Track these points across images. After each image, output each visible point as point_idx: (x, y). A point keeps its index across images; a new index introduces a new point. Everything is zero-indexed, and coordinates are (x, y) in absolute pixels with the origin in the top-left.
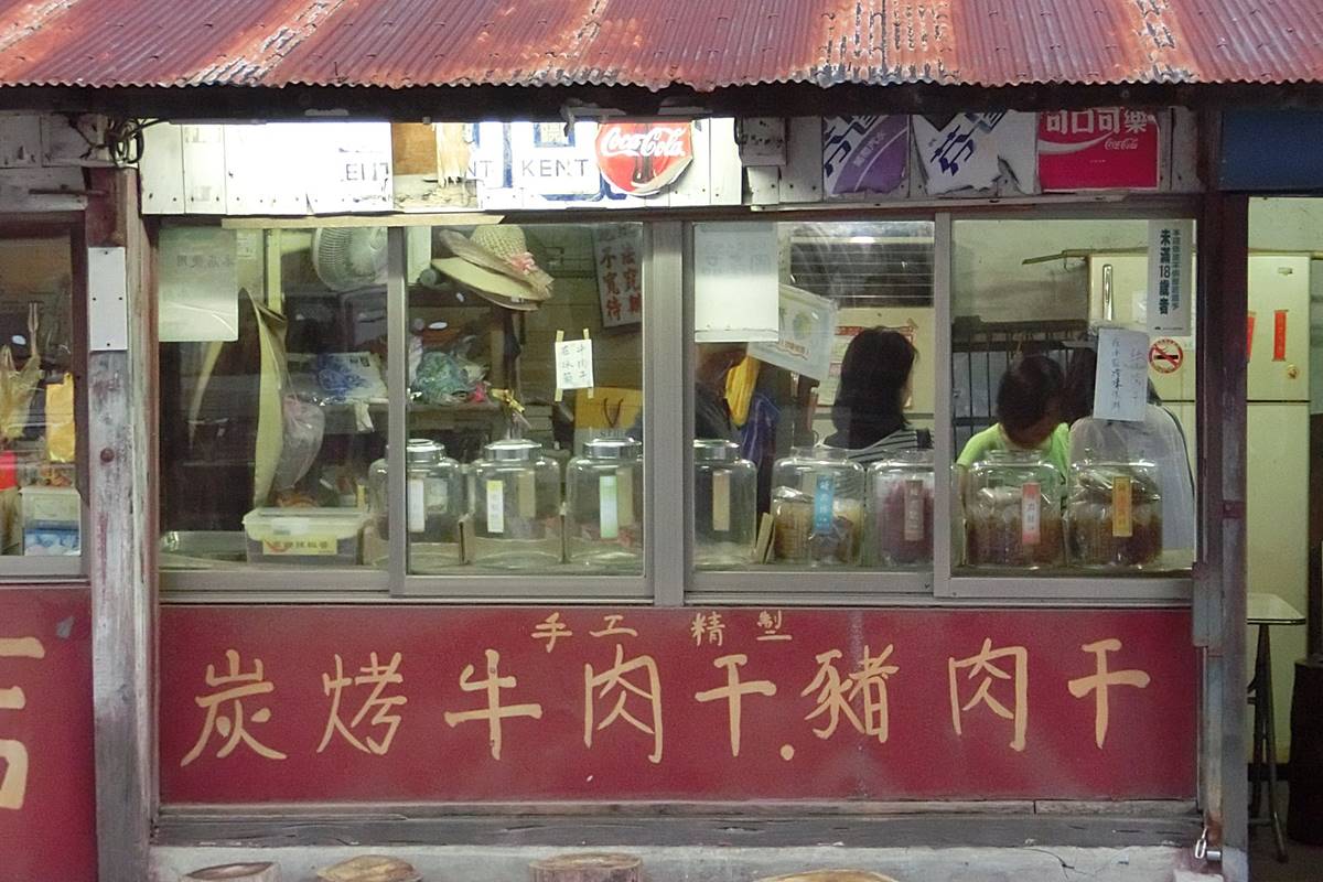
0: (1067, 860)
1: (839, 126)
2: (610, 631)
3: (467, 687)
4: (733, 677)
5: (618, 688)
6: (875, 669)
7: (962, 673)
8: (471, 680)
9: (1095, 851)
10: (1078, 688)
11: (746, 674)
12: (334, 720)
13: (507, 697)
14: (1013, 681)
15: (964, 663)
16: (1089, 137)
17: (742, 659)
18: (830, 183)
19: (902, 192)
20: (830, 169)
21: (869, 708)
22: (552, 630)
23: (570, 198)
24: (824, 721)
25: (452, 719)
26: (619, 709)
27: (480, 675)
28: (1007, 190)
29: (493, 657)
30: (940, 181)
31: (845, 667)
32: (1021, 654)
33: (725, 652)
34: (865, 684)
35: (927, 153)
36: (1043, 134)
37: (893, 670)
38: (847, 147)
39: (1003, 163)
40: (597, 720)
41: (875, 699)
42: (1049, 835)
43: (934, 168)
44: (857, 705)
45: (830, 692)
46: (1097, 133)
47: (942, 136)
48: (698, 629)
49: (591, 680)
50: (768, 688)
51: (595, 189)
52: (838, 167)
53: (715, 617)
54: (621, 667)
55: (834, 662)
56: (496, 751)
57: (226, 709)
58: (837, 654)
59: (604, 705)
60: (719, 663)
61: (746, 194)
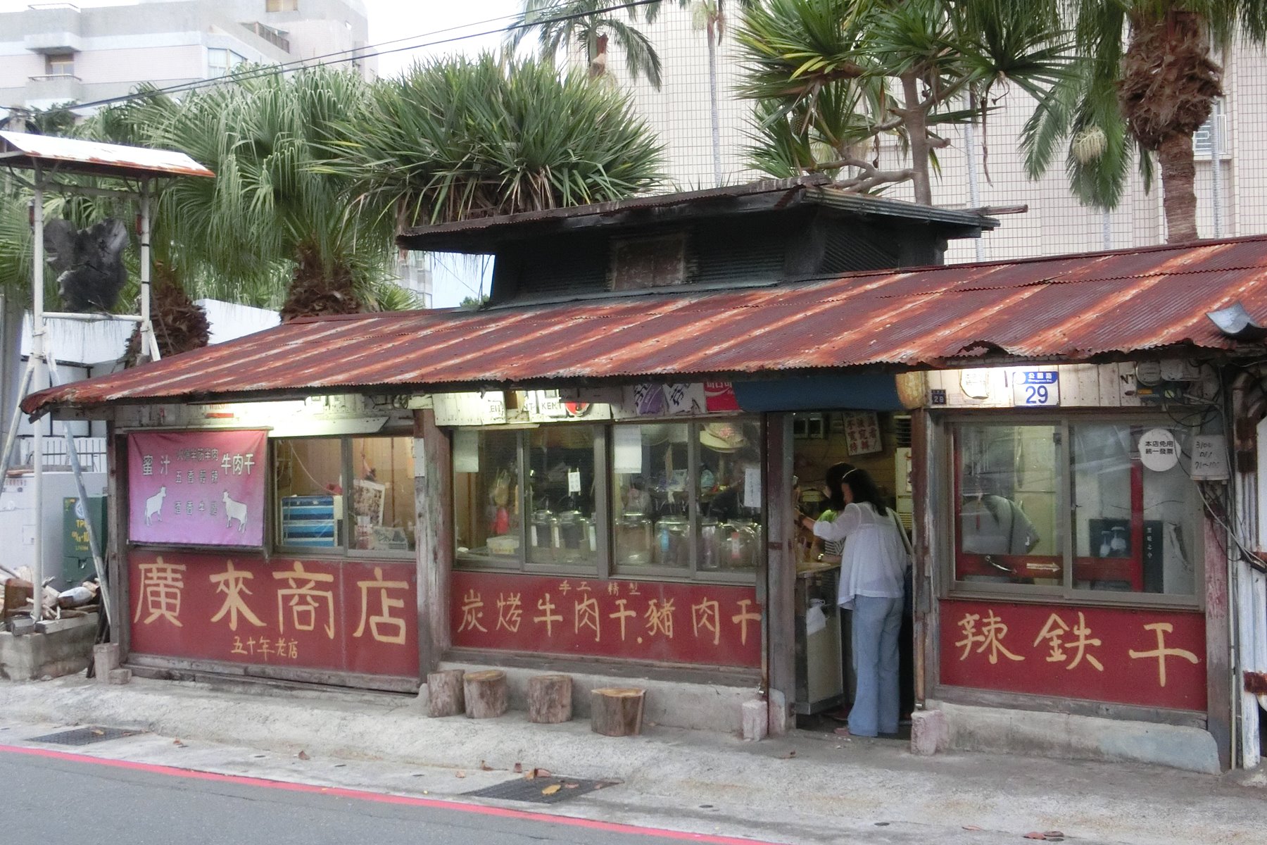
0: (719, 691)
1: (639, 388)
2: (583, 588)
3: (541, 608)
4: (622, 608)
5: (586, 611)
6: (668, 608)
7: (697, 611)
8: (542, 605)
9: (731, 688)
10: (736, 619)
11: (627, 608)
12: (501, 618)
13: (553, 612)
14: (714, 616)
15: (698, 607)
16: (722, 389)
17: (624, 601)
18: (638, 410)
19: (662, 413)
20: (637, 404)
21: (667, 624)
22: (565, 587)
23: (557, 417)
24: (651, 628)
25: (537, 620)
26: (586, 620)
27: (544, 604)
28: (697, 411)
29: (548, 596)
30: (674, 409)
31: (658, 606)
32: (716, 604)
33: (620, 598)
34: (665, 613)
35: (669, 397)
36: (706, 389)
37: (673, 608)
38: (642, 395)
39: (694, 401)
40: (580, 622)
41: (668, 620)
42: (716, 680)
43: (671, 403)
44: (662, 622)
45: (654, 616)
46: (725, 388)
47: (672, 390)
48: (610, 589)
49: (578, 607)
50: (633, 614)
51: (565, 414)
52: (640, 404)
53: (615, 584)
54: (586, 603)
55: (655, 604)
56: (549, 633)
57: (470, 612)
58: (655, 601)
59: (581, 617)
60: (618, 602)
61: (612, 415)
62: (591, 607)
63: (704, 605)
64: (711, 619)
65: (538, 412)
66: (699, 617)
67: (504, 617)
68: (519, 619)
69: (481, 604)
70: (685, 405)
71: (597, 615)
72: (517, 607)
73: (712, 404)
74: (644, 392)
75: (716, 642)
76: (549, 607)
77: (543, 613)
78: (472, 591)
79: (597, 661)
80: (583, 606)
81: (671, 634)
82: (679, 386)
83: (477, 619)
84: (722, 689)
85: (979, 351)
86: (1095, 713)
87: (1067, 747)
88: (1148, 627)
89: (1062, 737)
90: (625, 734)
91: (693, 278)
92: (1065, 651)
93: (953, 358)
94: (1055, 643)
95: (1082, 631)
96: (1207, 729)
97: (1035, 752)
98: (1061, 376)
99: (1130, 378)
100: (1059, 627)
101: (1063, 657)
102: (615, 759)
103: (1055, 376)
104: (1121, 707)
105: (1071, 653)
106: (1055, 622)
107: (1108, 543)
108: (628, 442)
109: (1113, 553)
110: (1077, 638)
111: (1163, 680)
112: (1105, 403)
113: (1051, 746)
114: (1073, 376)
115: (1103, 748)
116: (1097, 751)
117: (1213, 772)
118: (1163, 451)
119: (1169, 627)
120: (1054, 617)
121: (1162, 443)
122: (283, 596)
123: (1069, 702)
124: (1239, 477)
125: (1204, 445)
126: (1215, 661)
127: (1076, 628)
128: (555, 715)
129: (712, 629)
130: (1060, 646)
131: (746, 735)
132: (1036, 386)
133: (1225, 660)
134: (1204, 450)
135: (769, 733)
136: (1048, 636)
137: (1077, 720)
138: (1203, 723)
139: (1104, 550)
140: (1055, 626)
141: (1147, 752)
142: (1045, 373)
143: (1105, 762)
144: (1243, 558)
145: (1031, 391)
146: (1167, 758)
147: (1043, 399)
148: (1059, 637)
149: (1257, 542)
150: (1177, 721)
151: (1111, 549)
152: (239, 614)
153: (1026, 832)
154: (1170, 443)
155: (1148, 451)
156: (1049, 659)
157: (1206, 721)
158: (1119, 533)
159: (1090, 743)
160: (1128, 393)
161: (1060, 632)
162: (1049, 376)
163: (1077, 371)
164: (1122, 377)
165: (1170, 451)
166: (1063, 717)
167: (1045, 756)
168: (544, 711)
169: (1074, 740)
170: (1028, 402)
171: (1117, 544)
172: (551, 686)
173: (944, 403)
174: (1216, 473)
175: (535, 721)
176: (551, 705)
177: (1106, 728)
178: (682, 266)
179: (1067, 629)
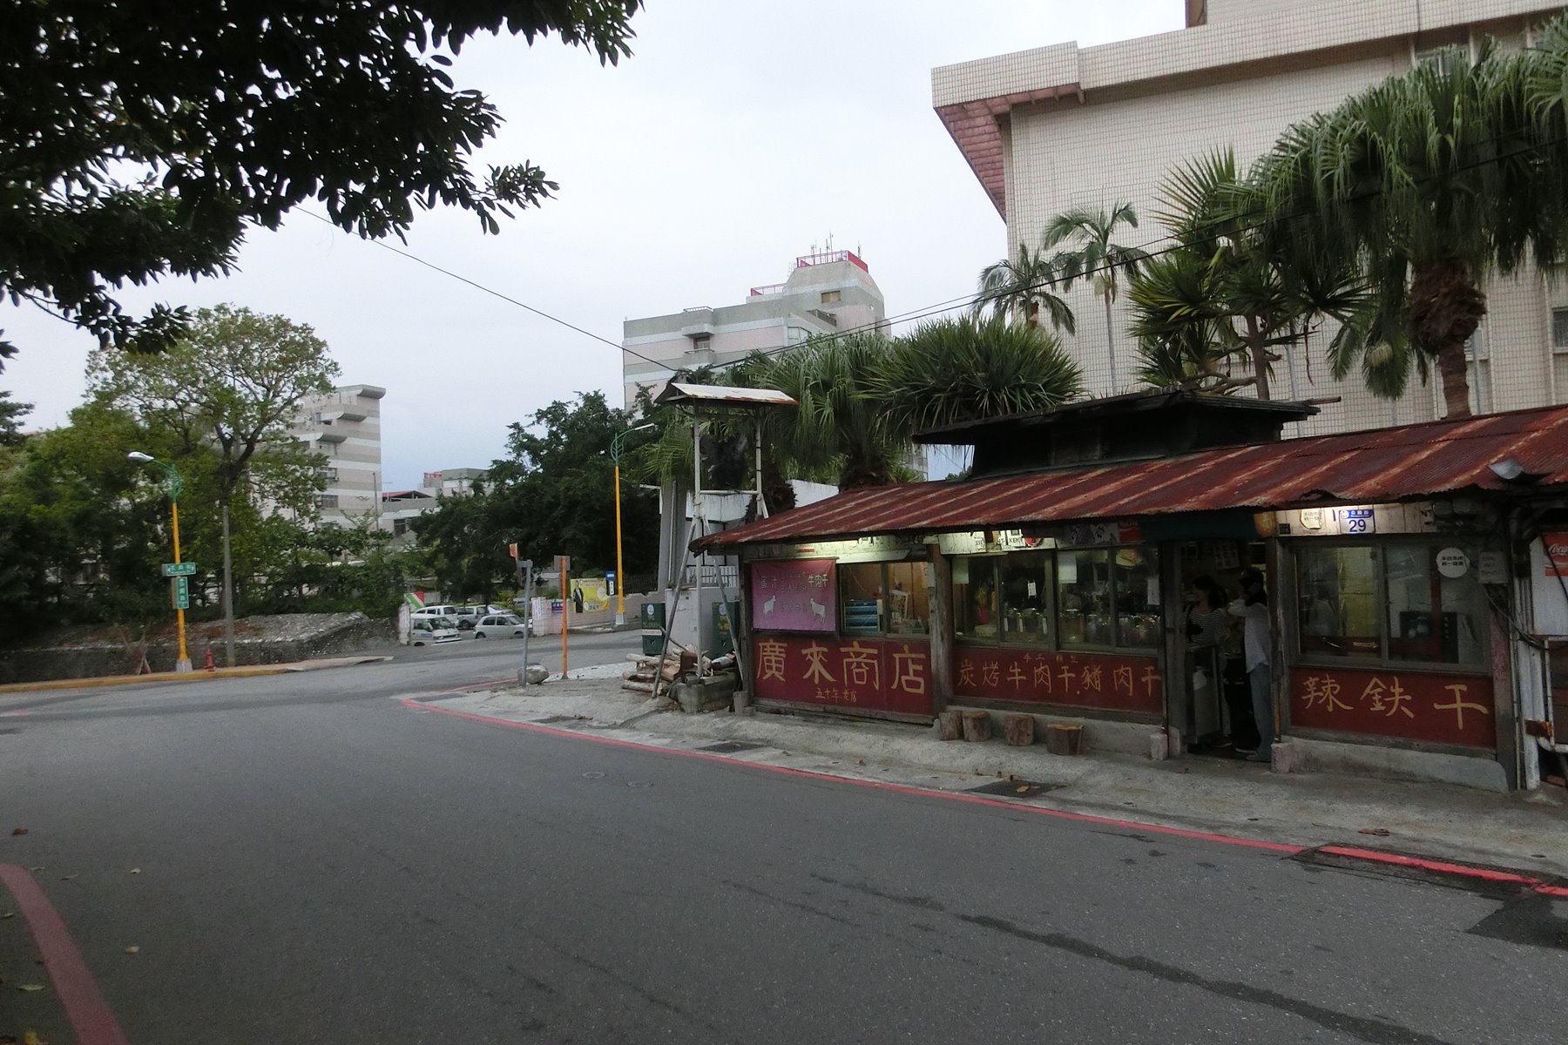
0: (1134, 727)
1: (1074, 527)
2: (1039, 658)
3: (1011, 671)
4: (1066, 672)
5: (1041, 673)
6: (1097, 672)
7: (1117, 674)
8: (1012, 669)
9: (1142, 725)
10: (1144, 680)
11: (1069, 671)
12: (985, 678)
13: (1020, 674)
14: (1128, 677)
15: (1117, 671)
16: (1131, 527)
17: (1067, 667)
18: (1074, 542)
19: (1089, 544)
20: (1073, 538)
21: (1096, 682)
22: (1027, 657)
23: (1020, 548)
24: (1086, 685)
25: (1009, 679)
26: (1041, 679)
28: (1113, 542)
29: (1016, 663)
30: (1098, 540)
31: (1090, 670)
32: (1130, 669)
33: (1064, 665)
34: (1095, 675)
35: (1094, 533)
36: (1120, 527)
37: (1101, 672)
40: (1038, 681)
41: (1097, 680)
42: (1130, 720)
44: (1093, 680)
45: (1087, 677)
46: (1133, 526)
47: (1097, 528)
48: (1057, 659)
49: (1036, 671)
50: (1073, 675)
51: (1025, 545)
52: (1075, 537)
53: (1061, 656)
54: (1042, 668)
55: (1088, 669)
56: (1018, 687)
57: (965, 673)
58: (1088, 667)
59: (1039, 677)
60: (1063, 668)
61: (1056, 545)
62: (1045, 670)
63: (1121, 670)
64: (1127, 679)
65: (1007, 544)
66: (1119, 678)
67: (988, 676)
68: (997, 679)
69: (972, 668)
70: (1106, 538)
71: (1049, 676)
72: (996, 671)
73: (1123, 537)
74: (1077, 530)
75: (1131, 694)
76: (1017, 670)
77: (1014, 675)
78: (966, 660)
79: (1049, 706)
80: (1039, 670)
81: (1099, 689)
82: (1102, 525)
83: (970, 678)
84: (1135, 725)
85: (1314, 496)
86: (1410, 748)
87: (1388, 771)
88: (1448, 688)
89: (1385, 764)
90: (1071, 754)
91: (1106, 455)
92: (1384, 704)
93: (1295, 502)
94: (1377, 698)
95: (1397, 690)
96: (1496, 760)
97: (1363, 774)
98: (1375, 512)
99: (1428, 513)
100: (1379, 687)
101: (1383, 708)
102: (1064, 771)
103: (1371, 513)
104: (1431, 744)
105: (1390, 705)
106: (1376, 683)
107: (1415, 628)
108: (1067, 563)
109: (1418, 635)
110: (1393, 695)
111: (1461, 726)
112: (1410, 530)
113: (1376, 769)
114: (1385, 512)
115: (1416, 773)
116: (1411, 774)
117: (1502, 791)
118: (1455, 564)
119: (1464, 688)
120: (1375, 680)
121: (1455, 558)
122: (847, 663)
123: (1389, 739)
124: (1516, 582)
125: (1489, 559)
126: (1502, 713)
127: (1392, 687)
128: (1022, 741)
129: (1127, 685)
130: (1380, 700)
131: (1153, 756)
132: (1357, 520)
133: (1509, 712)
134: (1488, 562)
135: (1169, 756)
136: (1371, 692)
137: (1395, 751)
138: (1493, 757)
139: (1412, 633)
140: (1376, 686)
141: (1450, 775)
142: (1363, 511)
143: (1417, 782)
144: (1522, 638)
145: (1353, 523)
146: (1466, 780)
147: (1362, 528)
148: (1379, 694)
149: (1533, 627)
150: (1473, 755)
151: (1417, 633)
152: (819, 673)
153: (1360, 829)
154: (1461, 558)
155: (1444, 564)
156: (1372, 709)
157: (1496, 755)
158: (1423, 622)
159: (1406, 768)
160: (1427, 523)
161: (1379, 690)
162: (1366, 513)
163: (1387, 508)
164: (1423, 513)
165: (1461, 563)
166: (1384, 750)
167: (1371, 777)
168: (1015, 738)
169: (1393, 766)
170: (1351, 531)
171: (1421, 629)
172: (1020, 722)
173: (1289, 533)
174: (1499, 578)
175: (1010, 745)
176: (1021, 733)
177: (1417, 757)
178: (1098, 448)
179: (1384, 687)
